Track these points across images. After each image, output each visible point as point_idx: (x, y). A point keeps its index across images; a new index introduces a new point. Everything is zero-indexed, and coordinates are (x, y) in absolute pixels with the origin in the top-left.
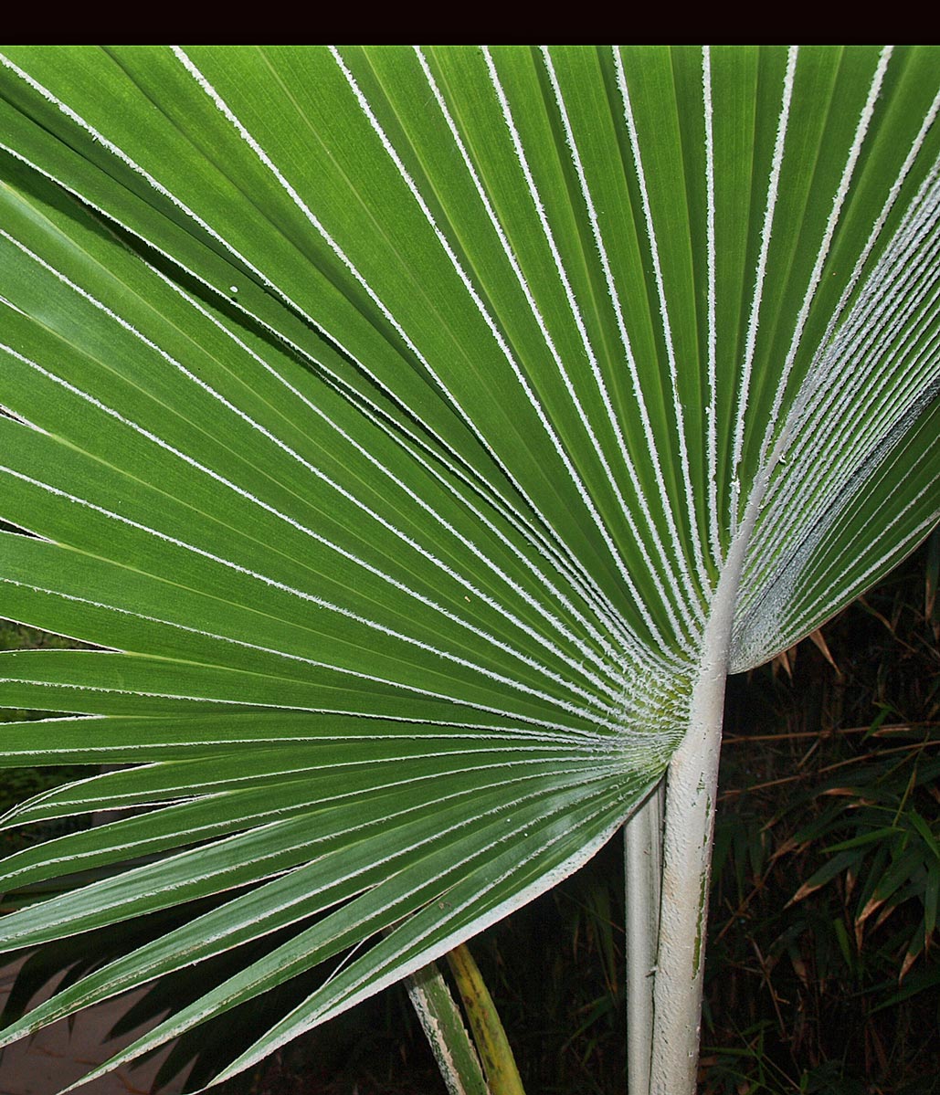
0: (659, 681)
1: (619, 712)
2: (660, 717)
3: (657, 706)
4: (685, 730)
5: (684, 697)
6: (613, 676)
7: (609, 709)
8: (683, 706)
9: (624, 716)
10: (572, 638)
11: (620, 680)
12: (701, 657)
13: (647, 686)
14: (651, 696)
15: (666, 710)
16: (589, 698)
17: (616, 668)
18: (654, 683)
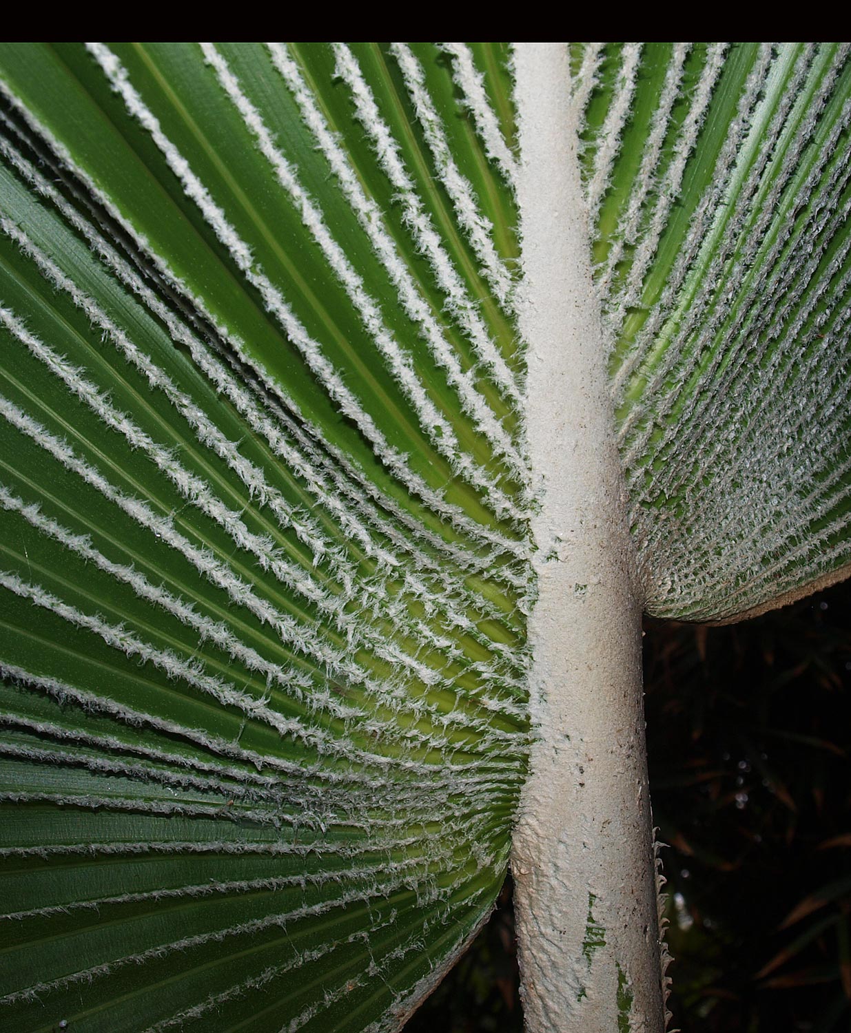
0: (430, 601)
1: (305, 682)
2: (441, 712)
3: (428, 675)
4: (525, 759)
5: (506, 649)
6: (282, 568)
7: (274, 669)
8: (509, 681)
9: (322, 698)
10: (138, 438)
11: (306, 586)
12: (529, 514)
13: (392, 612)
14: (408, 642)
15: (460, 692)
16: (205, 626)
17: (289, 546)
18: (414, 604)
